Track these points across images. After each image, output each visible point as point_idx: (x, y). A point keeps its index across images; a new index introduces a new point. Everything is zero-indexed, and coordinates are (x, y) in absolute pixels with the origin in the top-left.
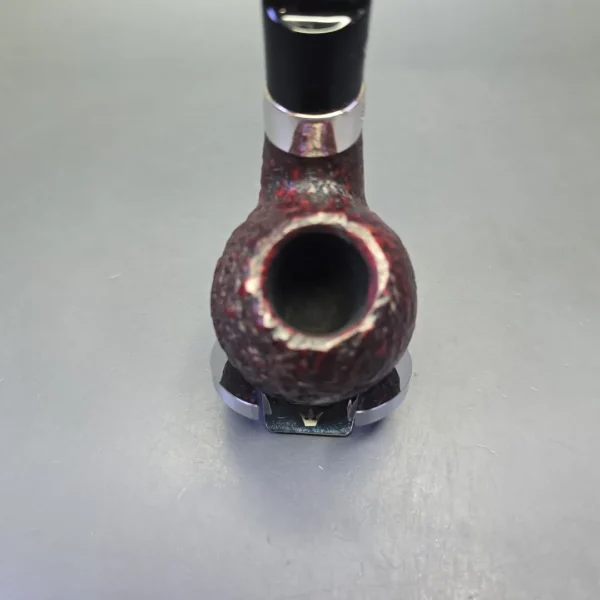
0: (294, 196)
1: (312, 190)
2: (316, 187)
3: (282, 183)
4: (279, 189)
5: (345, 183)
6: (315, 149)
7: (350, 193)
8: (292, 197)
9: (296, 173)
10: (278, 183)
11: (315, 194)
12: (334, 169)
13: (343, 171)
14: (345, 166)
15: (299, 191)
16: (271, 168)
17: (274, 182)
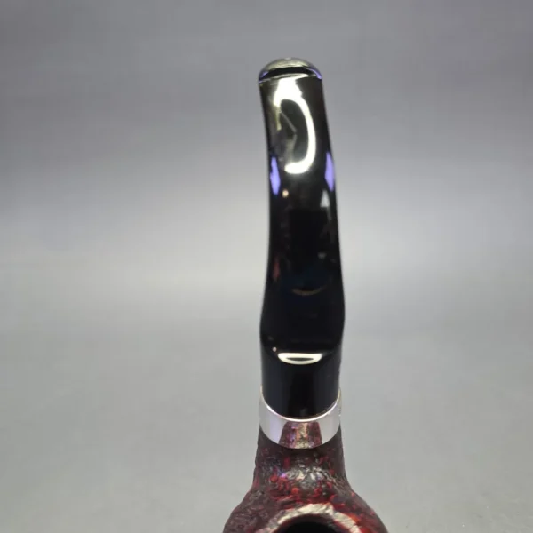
0: (286, 482)
1: (301, 476)
2: (304, 473)
3: (274, 469)
4: (272, 474)
5: (329, 468)
6: (302, 438)
7: (334, 476)
8: (284, 483)
9: (287, 461)
10: (271, 469)
11: (304, 480)
12: (319, 458)
13: (327, 458)
14: (328, 455)
15: (290, 477)
16: (266, 456)
17: (268, 467)
